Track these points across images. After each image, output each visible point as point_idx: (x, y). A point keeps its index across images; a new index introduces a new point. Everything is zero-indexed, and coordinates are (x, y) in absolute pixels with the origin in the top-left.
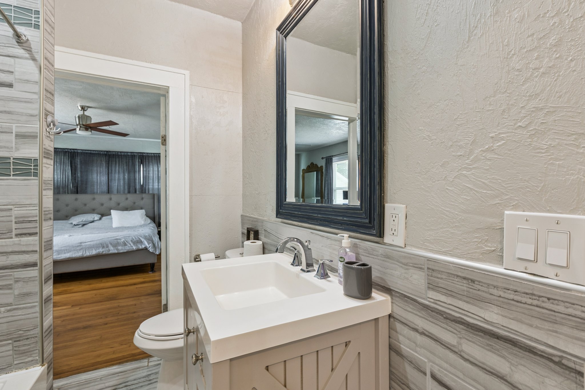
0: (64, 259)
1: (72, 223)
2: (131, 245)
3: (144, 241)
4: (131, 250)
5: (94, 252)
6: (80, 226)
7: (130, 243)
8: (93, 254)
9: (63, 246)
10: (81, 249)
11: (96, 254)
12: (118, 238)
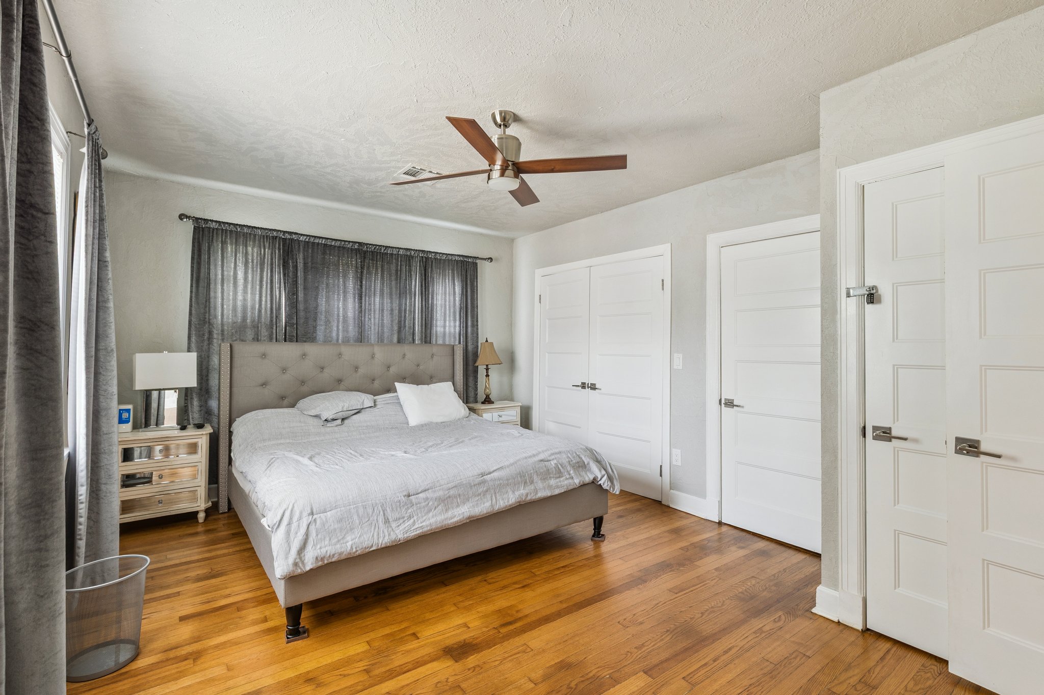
1: (317, 416)
2: (570, 474)
3: (588, 464)
4: (571, 487)
5: (509, 499)
7: (569, 468)
8: (510, 502)
9: (450, 485)
10: (487, 491)
11: (516, 503)
12: (541, 457)
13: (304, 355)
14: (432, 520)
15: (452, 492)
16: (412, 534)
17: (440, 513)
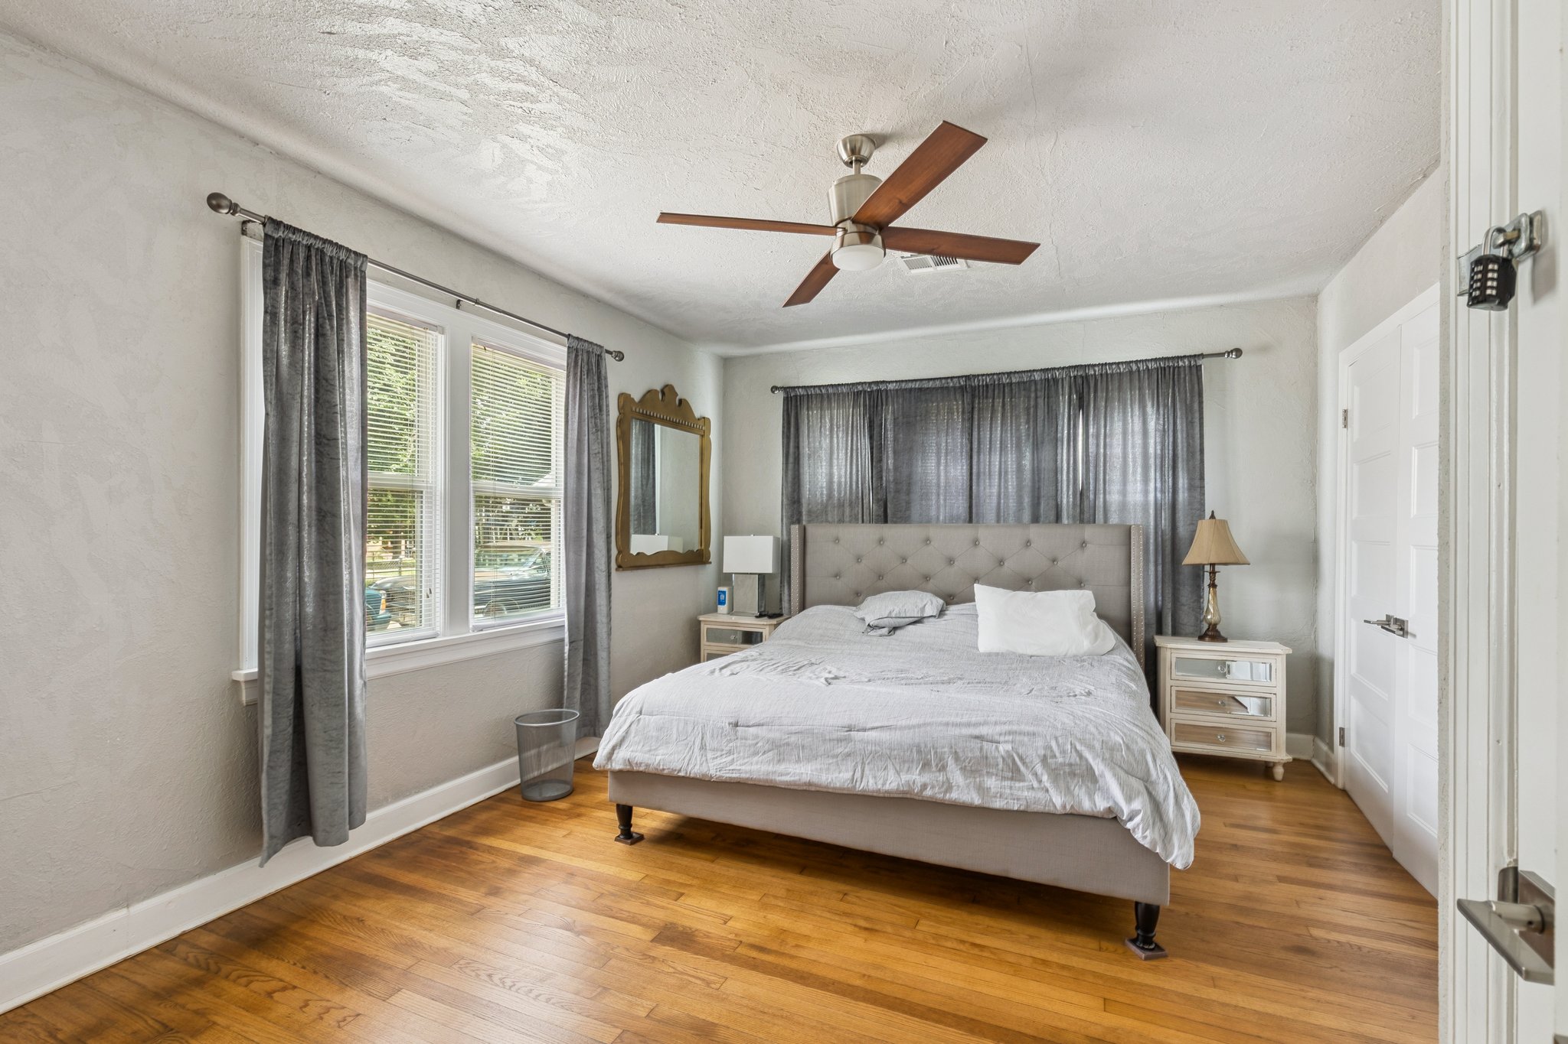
0: (794, 783)
1: (863, 620)
2: (1040, 782)
3: (1102, 775)
5: (888, 780)
6: (885, 631)
7: (1039, 769)
8: (887, 787)
9: (793, 729)
10: (849, 755)
11: (897, 791)
12: (984, 731)
13: (881, 541)
14: (754, 767)
15: (793, 739)
16: (726, 774)
17: (769, 762)
